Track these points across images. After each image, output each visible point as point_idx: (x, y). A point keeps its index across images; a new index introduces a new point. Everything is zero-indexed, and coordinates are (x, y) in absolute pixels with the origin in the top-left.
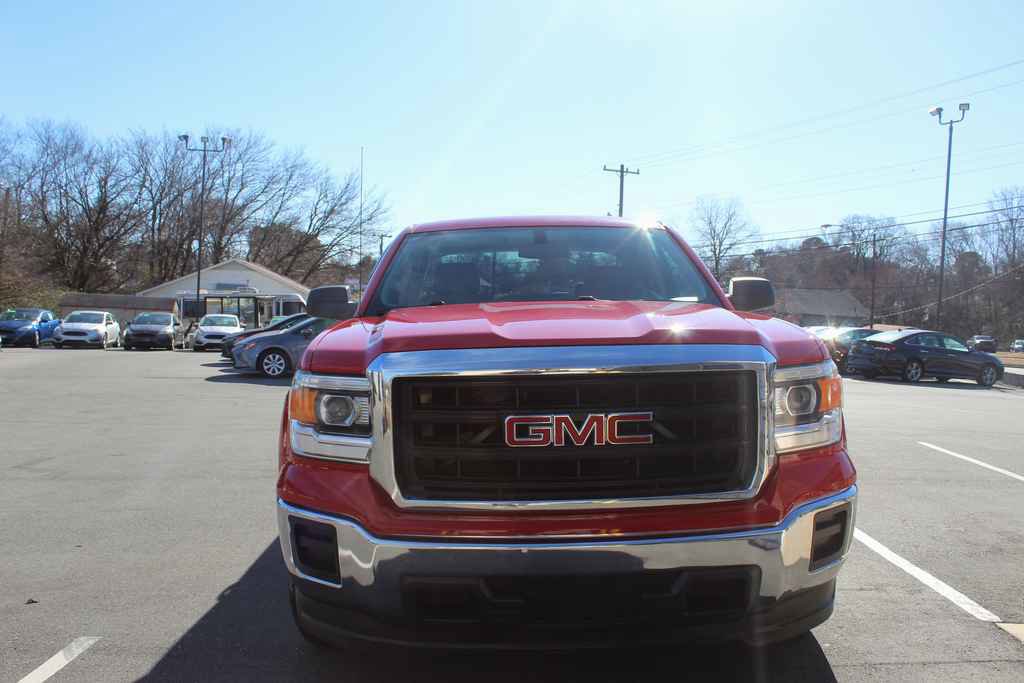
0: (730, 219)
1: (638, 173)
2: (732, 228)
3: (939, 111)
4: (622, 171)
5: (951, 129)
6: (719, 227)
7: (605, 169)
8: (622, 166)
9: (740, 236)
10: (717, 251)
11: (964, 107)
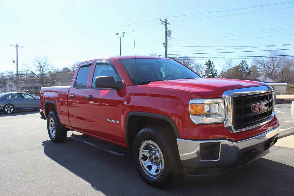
0: (45, 62)
1: (22, 47)
2: (46, 65)
3: (118, 34)
4: (17, 46)
5: (121, 39)
6: (42, 65)
7: (11, 45)
8: (17, 45)
9: (49, 67)
10: (42, 72)
11: (124, 33)
